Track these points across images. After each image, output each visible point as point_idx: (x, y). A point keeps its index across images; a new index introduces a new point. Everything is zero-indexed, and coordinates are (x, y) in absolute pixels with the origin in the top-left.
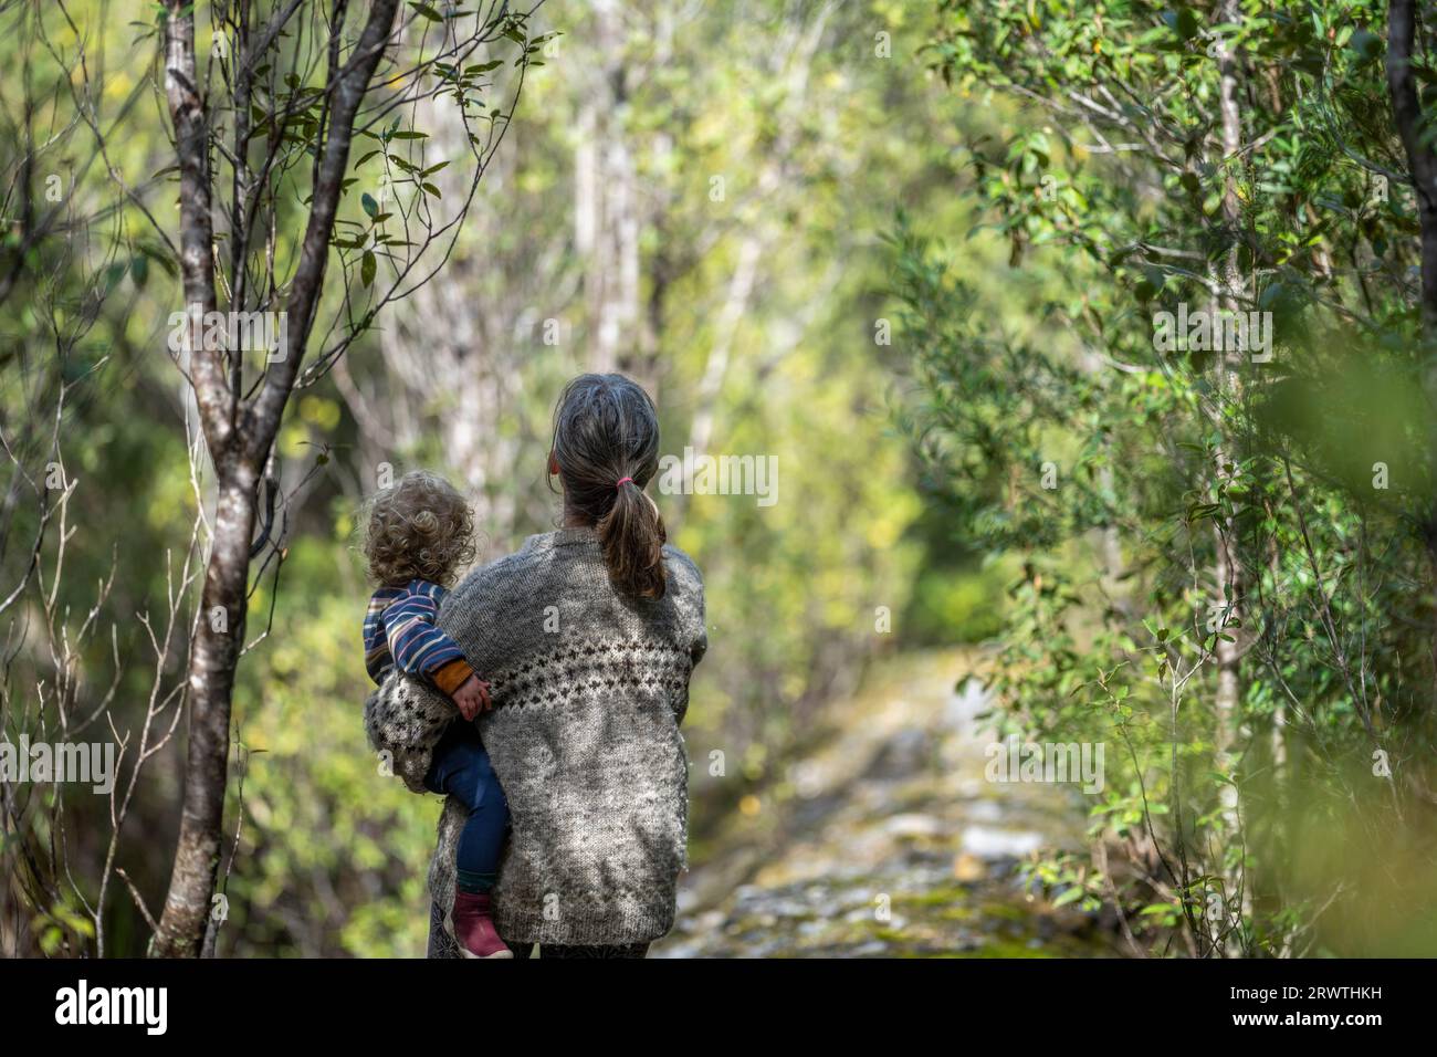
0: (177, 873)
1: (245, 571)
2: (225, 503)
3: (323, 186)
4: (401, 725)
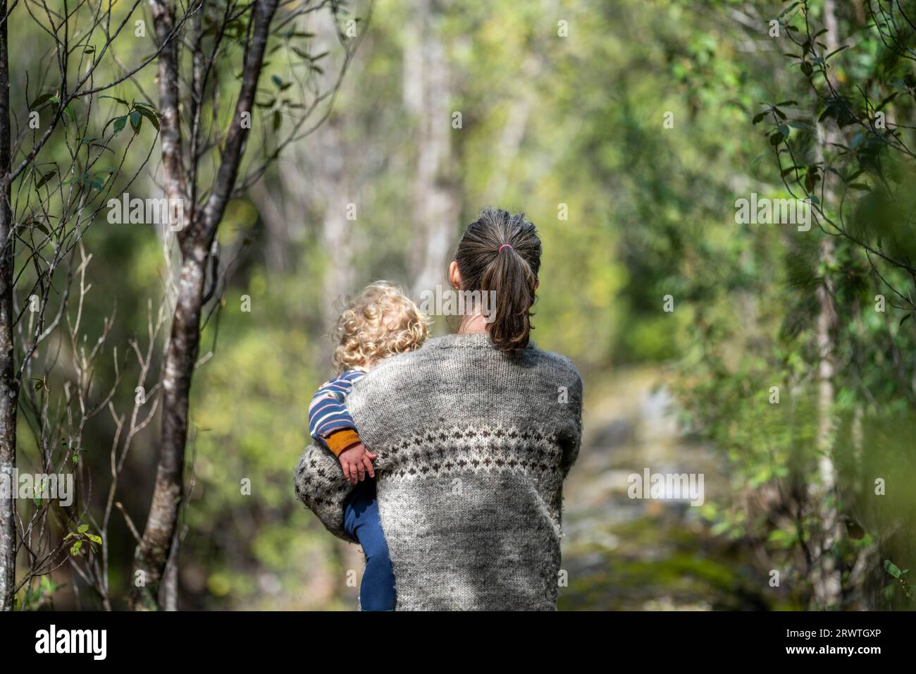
0: (154, 506)
1: (198, 314)
2: (186, 270)
3: (250, 67)
4: (308, 480)
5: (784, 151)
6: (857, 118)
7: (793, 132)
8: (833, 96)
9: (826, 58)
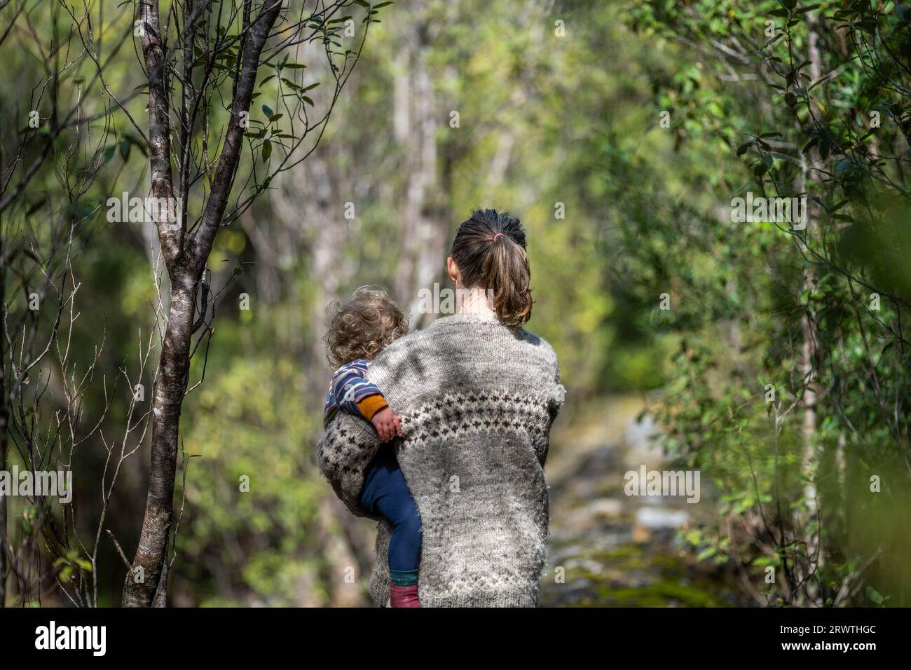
0: (144, 533)
1: (188, 342)
2: (175, 299)
3: (239, 98)
4: (339, 449)
5: (768, 181)
6: (840, 149)
7: (777, 163)
8: (816, 128)
9: (810, 89)
